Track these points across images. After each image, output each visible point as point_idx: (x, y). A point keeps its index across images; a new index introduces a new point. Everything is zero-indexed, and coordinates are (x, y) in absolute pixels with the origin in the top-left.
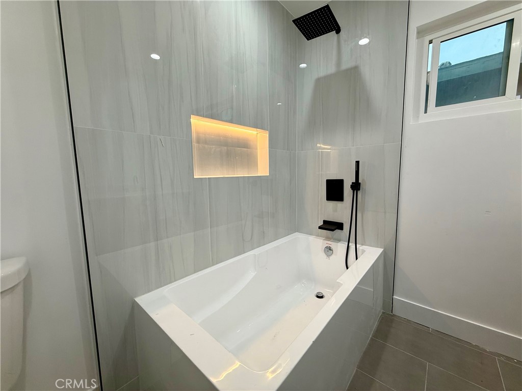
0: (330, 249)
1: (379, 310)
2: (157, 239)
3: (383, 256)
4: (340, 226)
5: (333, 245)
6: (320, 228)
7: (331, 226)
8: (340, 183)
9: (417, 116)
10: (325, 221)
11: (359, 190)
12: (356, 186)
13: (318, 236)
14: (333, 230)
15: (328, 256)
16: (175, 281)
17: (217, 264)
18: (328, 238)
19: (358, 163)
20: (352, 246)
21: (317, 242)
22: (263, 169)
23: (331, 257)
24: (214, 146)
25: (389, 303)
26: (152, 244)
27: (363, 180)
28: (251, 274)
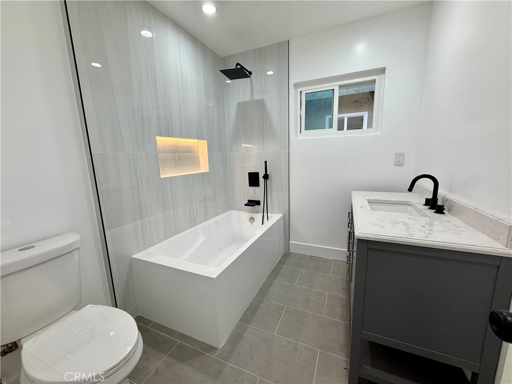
0: (253, 219)
1: (282, 251)
2: (141, 219)
3: (283, 218)
4: (258, 203)
5: (254, 215)
6: (245, 205)
7: (253, 203)
8: (257, 174)
9: (296, 135)
10: (249, 201)
11: (268, 179)
12: (266, 177)
13: (245, 211)
14: (253, 206)
15: (252, 223)
16: (154, 245)
17: (178, 233)
18: (251, 212)
19: (266, 162)
20: (265, 214)
21: (244, 215)
22: (204, 168)
23: (253, 224)
24: (169, 154)
25: (287, 246)
26: (139, 222)
27: (270, 173)
28: (202, 238)
